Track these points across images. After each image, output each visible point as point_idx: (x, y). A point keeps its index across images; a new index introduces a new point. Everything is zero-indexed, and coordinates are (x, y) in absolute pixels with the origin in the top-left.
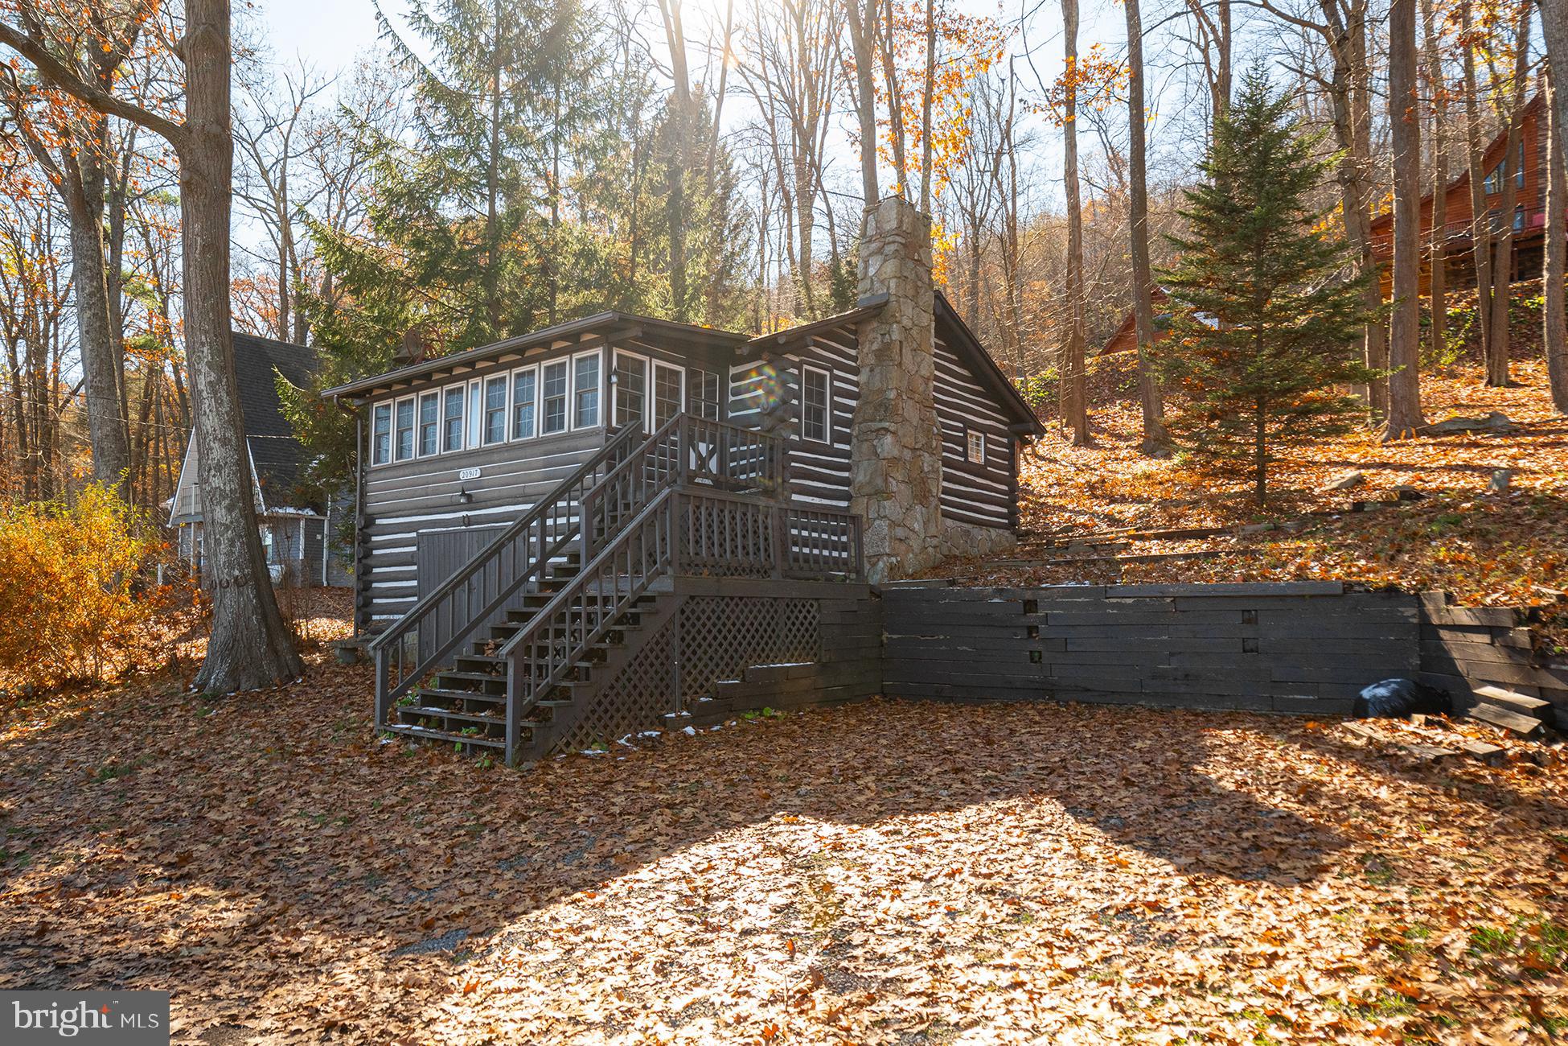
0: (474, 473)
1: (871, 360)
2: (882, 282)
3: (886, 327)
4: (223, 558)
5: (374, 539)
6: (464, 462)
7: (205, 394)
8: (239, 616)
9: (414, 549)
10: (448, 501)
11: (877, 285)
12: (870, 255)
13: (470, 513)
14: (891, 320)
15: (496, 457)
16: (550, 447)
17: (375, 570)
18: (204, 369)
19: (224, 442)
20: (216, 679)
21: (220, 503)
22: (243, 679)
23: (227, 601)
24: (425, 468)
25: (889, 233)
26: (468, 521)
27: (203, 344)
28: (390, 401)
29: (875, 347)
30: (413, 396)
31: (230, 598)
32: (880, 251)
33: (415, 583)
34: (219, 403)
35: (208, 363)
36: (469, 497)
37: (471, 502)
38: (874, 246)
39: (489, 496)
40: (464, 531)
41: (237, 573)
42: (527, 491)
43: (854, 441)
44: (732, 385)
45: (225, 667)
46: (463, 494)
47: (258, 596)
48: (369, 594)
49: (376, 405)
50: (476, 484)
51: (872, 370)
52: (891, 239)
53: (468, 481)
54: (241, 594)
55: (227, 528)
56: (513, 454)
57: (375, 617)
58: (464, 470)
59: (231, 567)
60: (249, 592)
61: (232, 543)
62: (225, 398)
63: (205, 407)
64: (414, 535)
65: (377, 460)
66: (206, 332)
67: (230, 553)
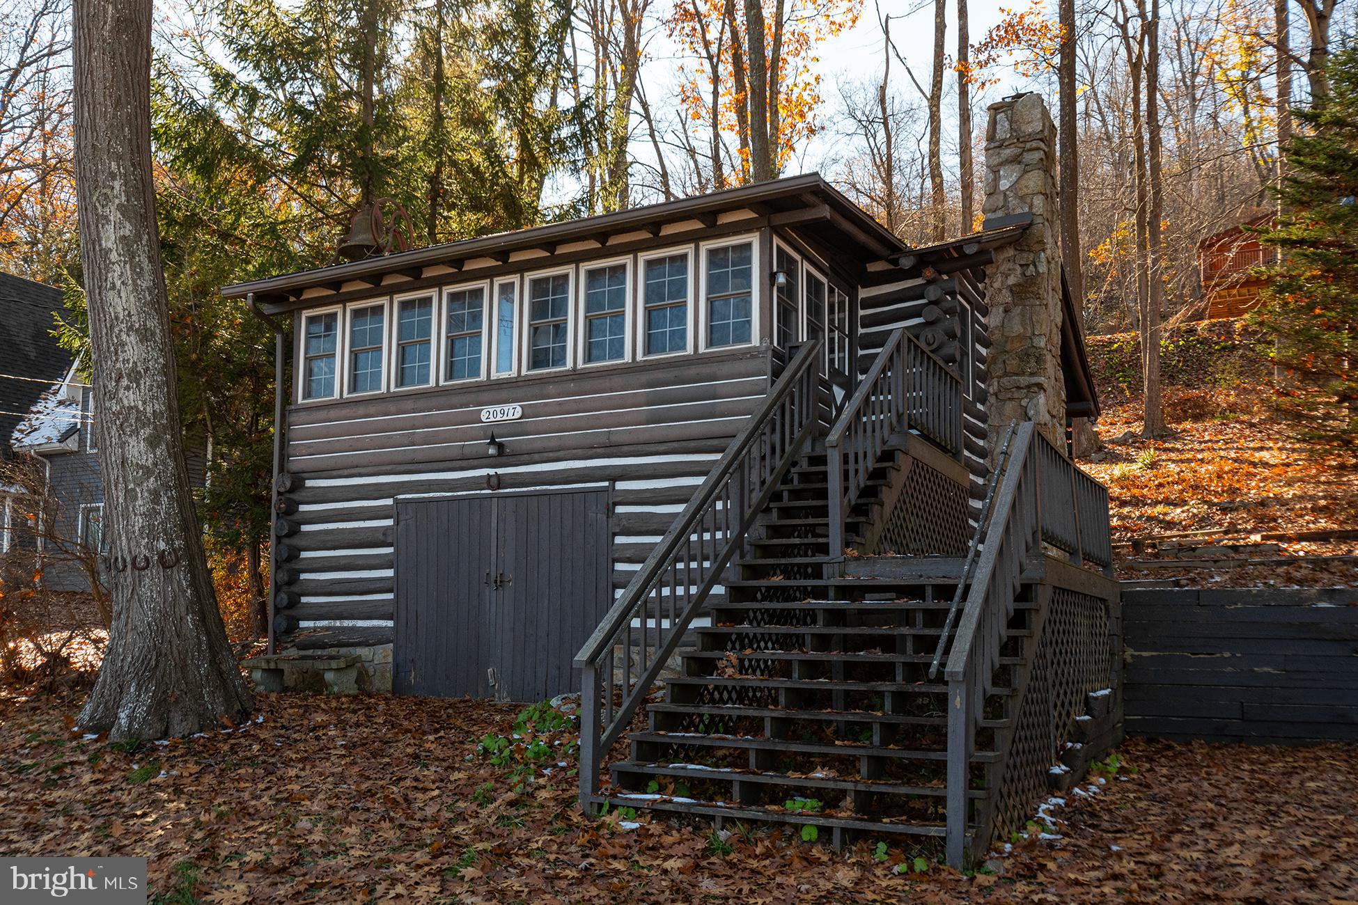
0: (512, 411)
1: (1006, 297)
2: (1022, 198)
3: (1026, 257)
4: (139, 522)
5: (303, 508)
6: (486, 396)
7: (114, 256)
8: (165, 615)
9: (389, 522)
10: (456, 453)
11: (1013, 202)
12: (1002, 164)
13: (501, 471)
14: (1037, 247)
15: (551, 388)
16: (659, 375)
17: (304, 555)
18: (115, 216)
19: (144, 335)
20: (131, 718)
21: (136, 432)
22: (176, 717)
23: (144, 591)
24: (409, 404)
25: (1031, 137)
26: (499, 482)
27: (113, 176)
28: (337, 309)
29: (1012, 280)
30: (384, 301)
31: (151, 586)
32: (1016, 160)
33: (390, 573)
34: (138, 273)
35: (120, 207)
36: (501, 446)
37: (504, 455)
38: (1007, 152)
39: (538, 445)
40: (490, 497)
41: (162, 545)
42: (614, 439)
43: (992, 400)
44: (861, 313)
45: (146, 698)
46: (493, 442)
47: (193, 584)
48: (295, 589)
49: (306, 314)
50: (515, 428)
51: (1006, 311)
52: (1034, 144)
53: (498, 425)
54: (168, 579)
55: (148, 472)
56: (586, 385)
57: (303, 624)
58: (491, 408)
59: (152, 535)
60: (181, 577)
61: (155, 496)
62: (146, 266)
63: (115, 275)
64: (390, 502)
65: (307, 394)
66: (119, 158)
67: (151, 515)
